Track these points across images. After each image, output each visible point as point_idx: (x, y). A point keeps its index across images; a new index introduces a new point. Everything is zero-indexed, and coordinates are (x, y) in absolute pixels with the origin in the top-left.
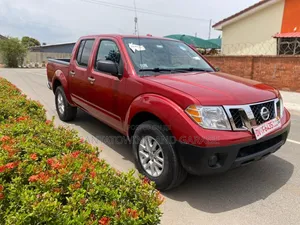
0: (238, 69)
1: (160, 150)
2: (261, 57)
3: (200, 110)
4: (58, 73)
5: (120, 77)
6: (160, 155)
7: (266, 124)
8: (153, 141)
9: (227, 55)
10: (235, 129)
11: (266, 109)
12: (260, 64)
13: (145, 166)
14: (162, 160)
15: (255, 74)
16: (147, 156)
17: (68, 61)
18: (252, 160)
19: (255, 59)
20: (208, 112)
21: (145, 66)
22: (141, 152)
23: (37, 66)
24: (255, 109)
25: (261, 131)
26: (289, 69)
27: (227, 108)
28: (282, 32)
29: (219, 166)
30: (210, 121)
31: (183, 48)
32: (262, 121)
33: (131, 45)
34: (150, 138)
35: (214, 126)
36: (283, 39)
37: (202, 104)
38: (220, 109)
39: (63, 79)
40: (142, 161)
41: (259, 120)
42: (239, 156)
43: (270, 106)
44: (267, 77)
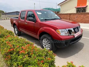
0: (66, 17)
1: (49, 42)
2: (72, 13)
3: (60, 30)
4: (14, 22)
5: (35, 22)
6: (49, 44)
7: (77, 33)
8: (47, 40)
9: (62, 13)
10: (69, 35)
11: (77, 29)
12: (72, 16)
13: (44, 47)
14: (50, 45)
15: (71, 18)
16: (45, 44)
17: (18, 18)
18: (74, 43)
19: (70, 14)
20: (62, 31)
21: (42, 19)
22: (43, 43)
23: (4, 19)
24: (74, 29)
25: (76, 35)
26: (80, 17)
27: (67, 29)
28: (77, 6)
29: (66, 45)
30: (63, 33)
31: (52, 13)
32: (76, 32)
33: (37, 13)
34: (46, 39)
35: (64, 35)
36: (78, 8)
37: (60, 29)
38: (65, 30)
39: (16, 23)
40: (44, 46)
41: (75, 32)
42: (71, 42)
43: (78, 28)
44: (74, 19)
